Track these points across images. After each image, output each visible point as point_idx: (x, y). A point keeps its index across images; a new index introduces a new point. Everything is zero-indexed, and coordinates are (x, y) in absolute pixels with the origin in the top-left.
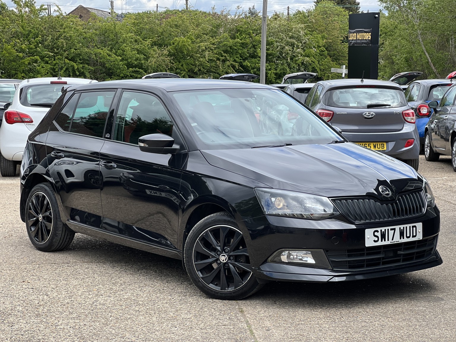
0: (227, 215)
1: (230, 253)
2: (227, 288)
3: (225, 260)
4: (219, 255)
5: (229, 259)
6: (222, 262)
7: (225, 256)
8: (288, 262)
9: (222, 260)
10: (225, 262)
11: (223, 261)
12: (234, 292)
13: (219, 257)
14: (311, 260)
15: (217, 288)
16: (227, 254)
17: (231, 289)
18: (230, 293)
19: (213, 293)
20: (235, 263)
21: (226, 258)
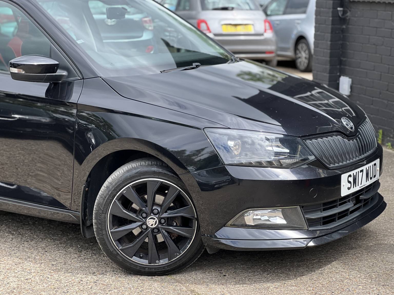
0: (157, 165)
1: (161, 215)
2: (157, 261)
3: (155, 224)
4: (146, 218)
5: (160, 222)
6: (150, 228)
7: (154, 219)
8: (255, 225)
9: (150, 224)
10: (154, 226)
11: (152, 225)
12: (168, 265)
13: (146, 220)
14: (280, 220)
15: (145, 262)
16: (157, 216)
17: (163, 262)
18: (163, 266)
19: (138, 268)
20: (170, 227)
21: (156, 222)
